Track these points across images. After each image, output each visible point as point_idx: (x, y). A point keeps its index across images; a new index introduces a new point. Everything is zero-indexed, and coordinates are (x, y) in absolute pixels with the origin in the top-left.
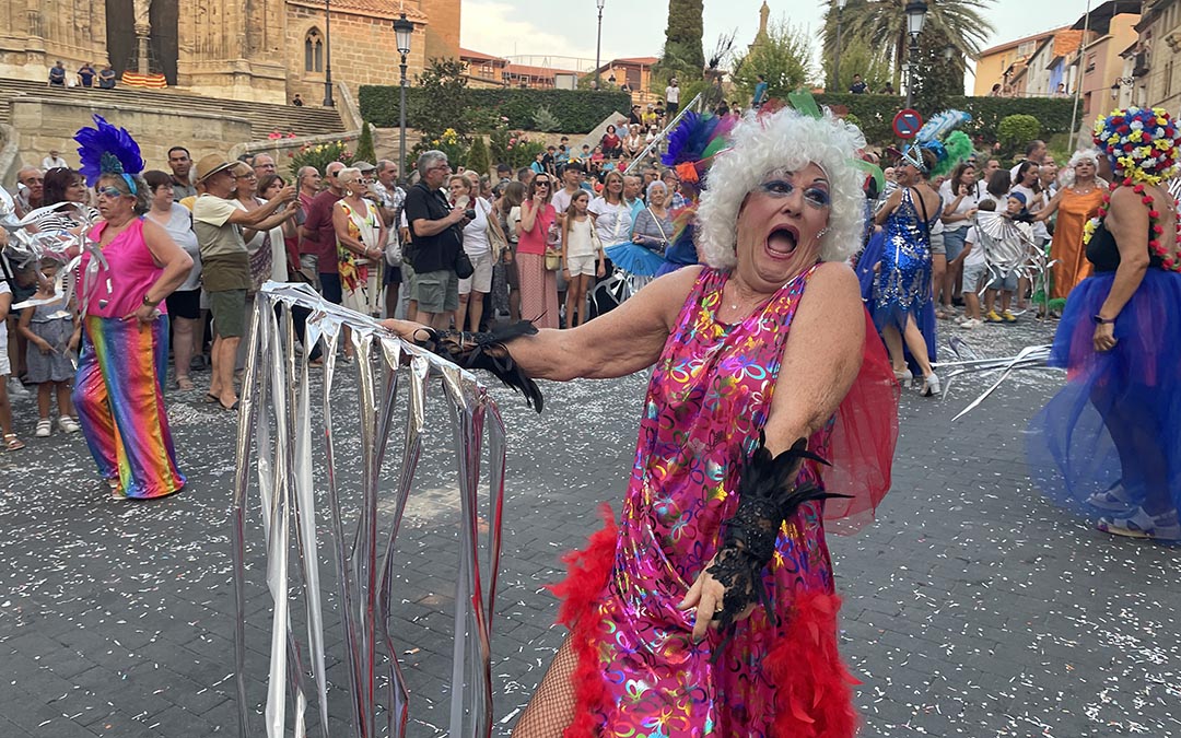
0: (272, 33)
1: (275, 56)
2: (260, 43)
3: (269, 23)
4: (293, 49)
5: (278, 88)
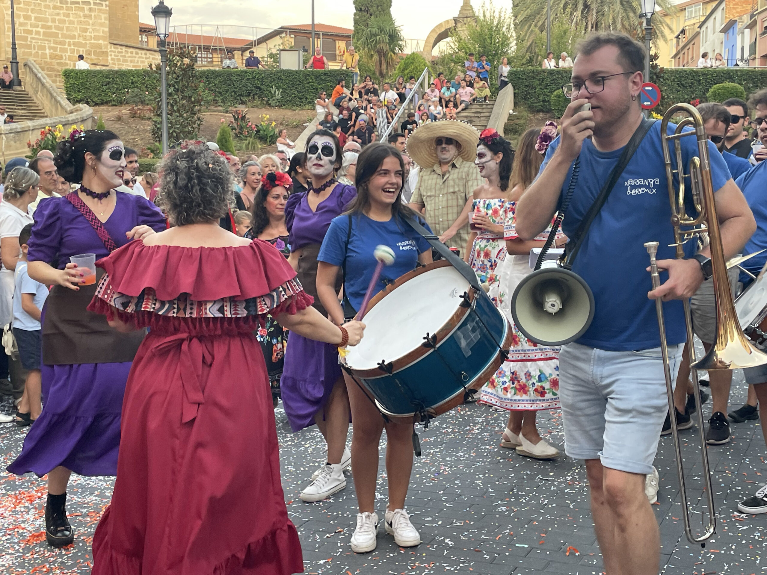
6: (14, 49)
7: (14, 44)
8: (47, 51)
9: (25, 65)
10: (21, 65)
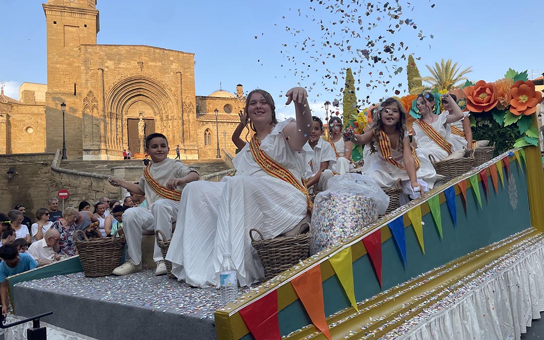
0: (192, 133)
1: (193, 141)
2: (187, 137)
3: (191, 129)
4: (200, 138)
5: (195, 153)
6: (218, 145)
7: (218, 143)
8: (229, 144)
9: (222, 150)
10: (220, 150)
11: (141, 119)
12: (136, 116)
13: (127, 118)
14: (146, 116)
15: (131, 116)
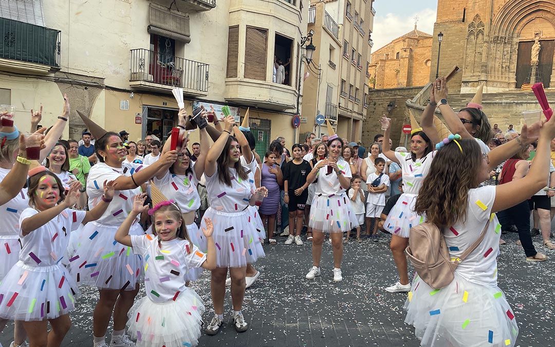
11: (536, 41)
12: (531, 38)
13: (519, 41)
14: (543, 37)
15: (524, 38)
